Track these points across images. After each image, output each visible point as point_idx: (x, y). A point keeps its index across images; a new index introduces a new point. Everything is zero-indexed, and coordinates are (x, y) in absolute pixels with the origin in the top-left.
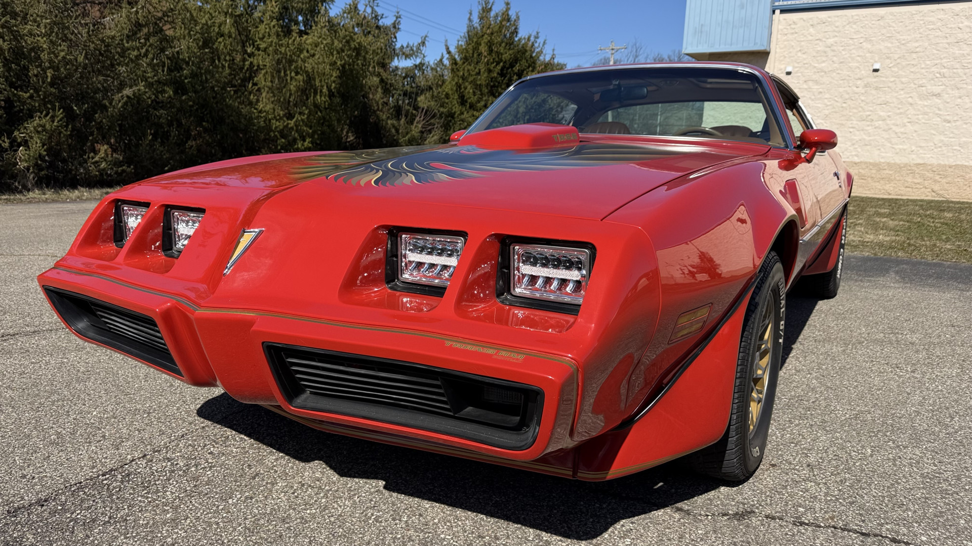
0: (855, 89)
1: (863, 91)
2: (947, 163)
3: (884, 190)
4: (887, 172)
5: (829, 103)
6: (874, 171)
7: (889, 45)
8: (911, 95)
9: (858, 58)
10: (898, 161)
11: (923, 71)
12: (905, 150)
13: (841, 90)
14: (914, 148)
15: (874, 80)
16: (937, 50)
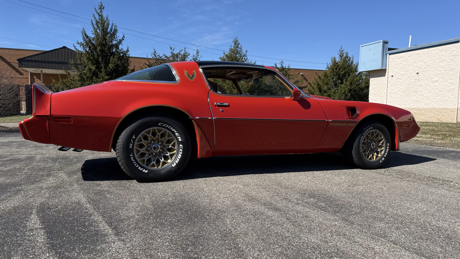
0: (412, 80)
1: (414, 81)
2: (441, 107)
3: (422, 118)
4: (423, 111)
5: (404, 86)
6: (419, 112)
7: (421, 64)
8: (429, 82)
9: (412, 69)
10: (426, 107)
11: (432, 72)
12: (428, 103)
13: (408, 81)
14: (430, 102)
15: (417, 77)
16: (436, 64)
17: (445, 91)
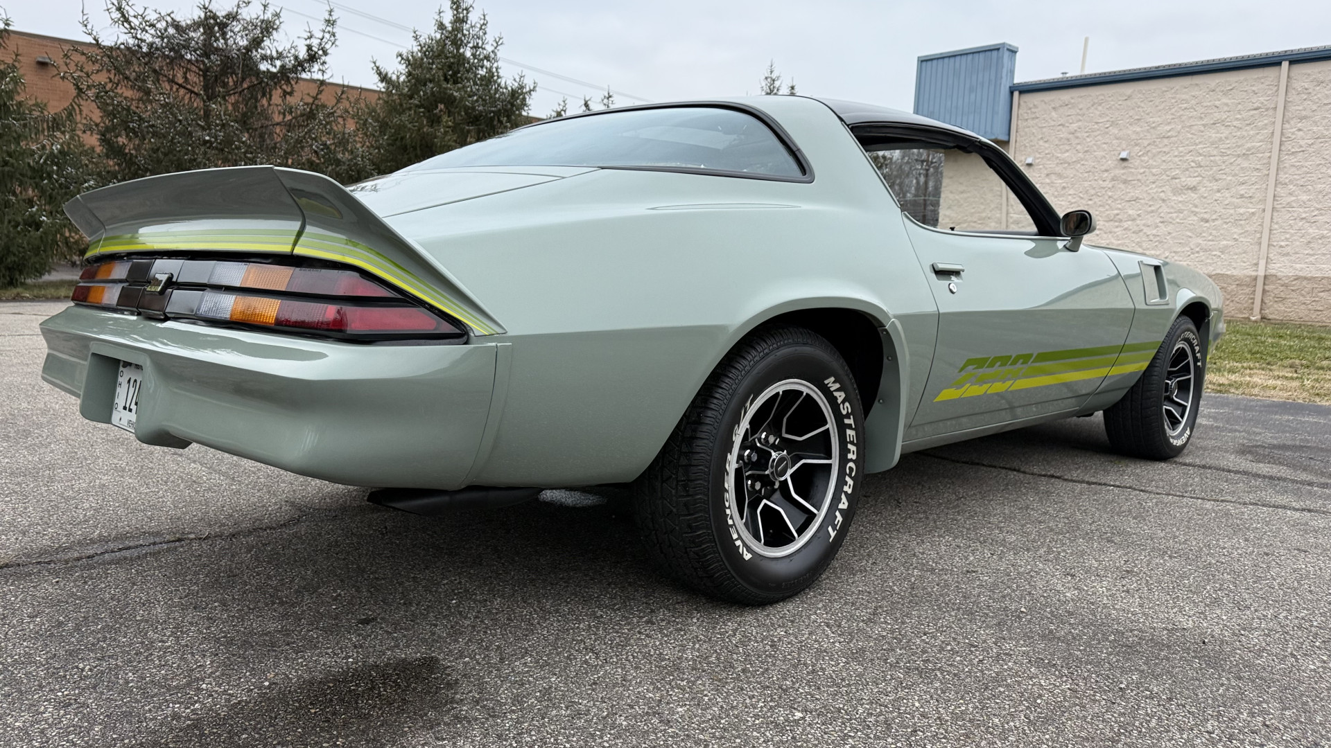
0: (1101, 182)
1: (1110, 186)
7: (1138, 129)
8: (1164, 189)
9: (1104, 145)
11: (1177, 159)
13: (1086, 184)
15: (1122, 171)
16: (1192, 134)
17: (1222, 219)
